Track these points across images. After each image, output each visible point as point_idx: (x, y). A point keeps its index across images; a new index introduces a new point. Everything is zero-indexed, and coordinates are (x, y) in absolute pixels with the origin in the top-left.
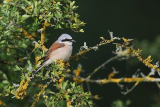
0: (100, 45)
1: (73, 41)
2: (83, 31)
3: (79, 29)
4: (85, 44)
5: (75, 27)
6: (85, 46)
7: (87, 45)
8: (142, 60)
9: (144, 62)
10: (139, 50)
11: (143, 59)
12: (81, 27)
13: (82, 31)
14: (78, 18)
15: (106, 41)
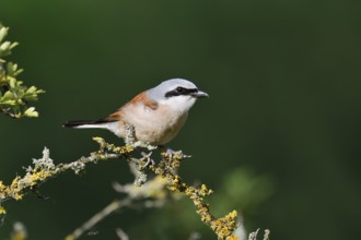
0: (91, 158)
1: (200, 93)
2: (36, 114)
3: (22, 108)
4: (46, 152)
5: (12, 102)
6: (46, 159)
7: (51, 156)
8: (208, 218)
9: (213, 227)
10: (204, 187)
11: (213, 219)
12: (28, 103)
13: (31, 112)
14: (18, 78)
15: (110, 147)
